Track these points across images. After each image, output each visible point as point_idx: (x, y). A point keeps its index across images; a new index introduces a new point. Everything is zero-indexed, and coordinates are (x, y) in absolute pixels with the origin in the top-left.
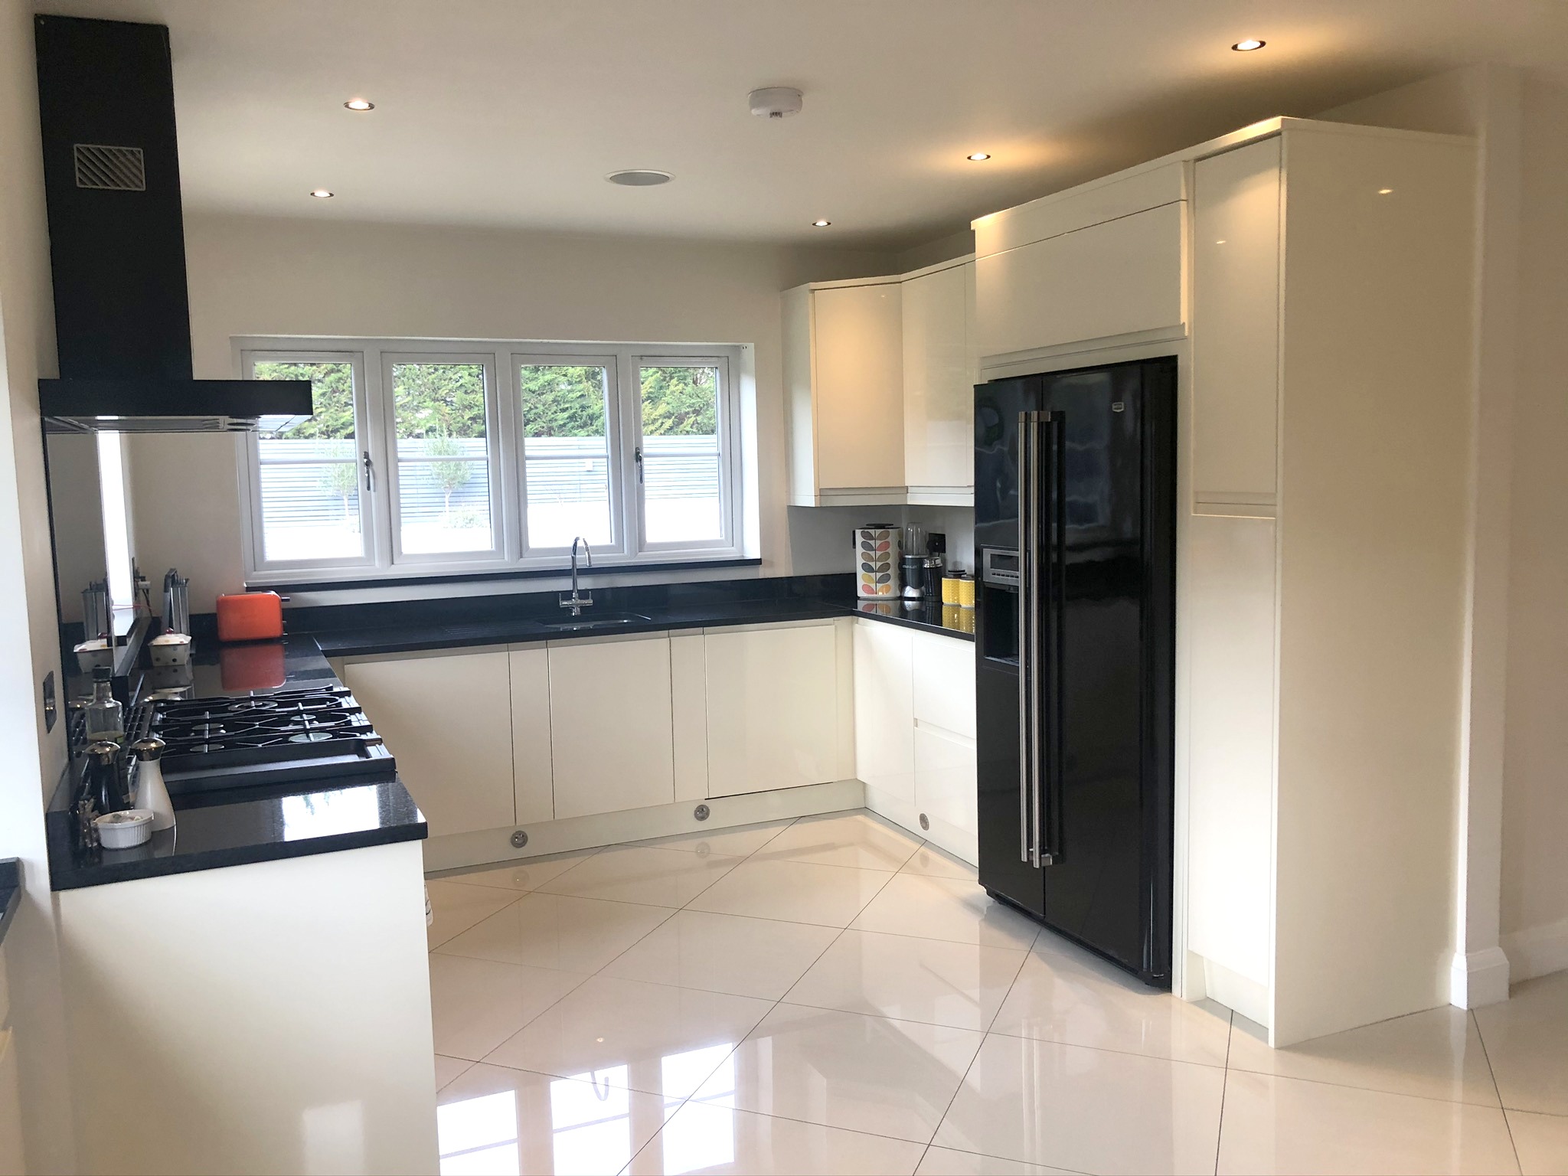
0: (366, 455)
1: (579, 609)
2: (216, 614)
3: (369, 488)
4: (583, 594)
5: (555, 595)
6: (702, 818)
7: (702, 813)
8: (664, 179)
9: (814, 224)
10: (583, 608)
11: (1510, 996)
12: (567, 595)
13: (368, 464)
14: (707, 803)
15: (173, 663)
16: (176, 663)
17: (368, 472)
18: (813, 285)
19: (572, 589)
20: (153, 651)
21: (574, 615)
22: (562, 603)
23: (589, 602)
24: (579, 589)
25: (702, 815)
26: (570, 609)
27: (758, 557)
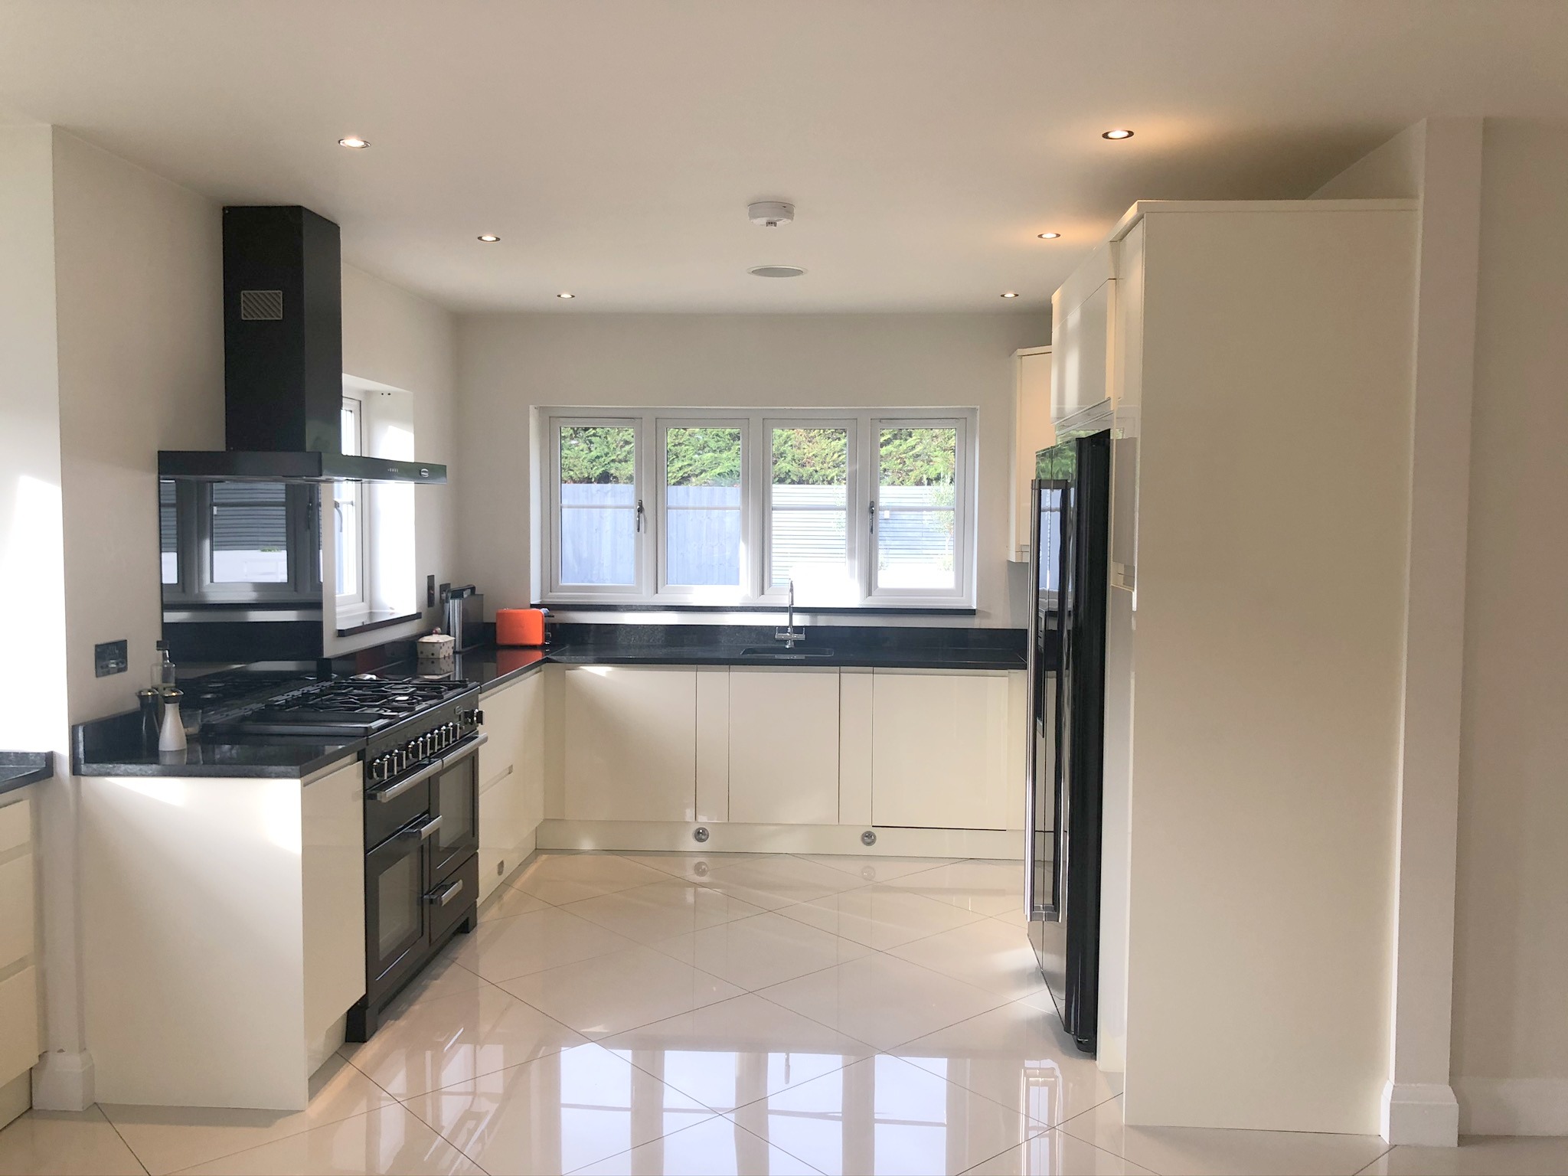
0: (641, 504)
1: (793, 643)
2: (495, 623)
3: (639, 530)
4: (798, 630)
5: (772, 628)
6: (869, 844)
7: (868, 838)
8: (799, 272)
9: (1003, 296)
10: (796, 642)
11: (1459, 1145)
12: (783, 629)
13: (640, 510)
14: (874, 830)
15: (432, 657)
16: (435, 657)
17: (639, 517)
18: (1020, 352)
19: (788, 625)
20: (418, 645)
21: (788, 647)
22: (778, 636)
23: (802, 637)
24: (794, 625)
25: (869, 841)
26: (785, 641)
27: (975, 608)
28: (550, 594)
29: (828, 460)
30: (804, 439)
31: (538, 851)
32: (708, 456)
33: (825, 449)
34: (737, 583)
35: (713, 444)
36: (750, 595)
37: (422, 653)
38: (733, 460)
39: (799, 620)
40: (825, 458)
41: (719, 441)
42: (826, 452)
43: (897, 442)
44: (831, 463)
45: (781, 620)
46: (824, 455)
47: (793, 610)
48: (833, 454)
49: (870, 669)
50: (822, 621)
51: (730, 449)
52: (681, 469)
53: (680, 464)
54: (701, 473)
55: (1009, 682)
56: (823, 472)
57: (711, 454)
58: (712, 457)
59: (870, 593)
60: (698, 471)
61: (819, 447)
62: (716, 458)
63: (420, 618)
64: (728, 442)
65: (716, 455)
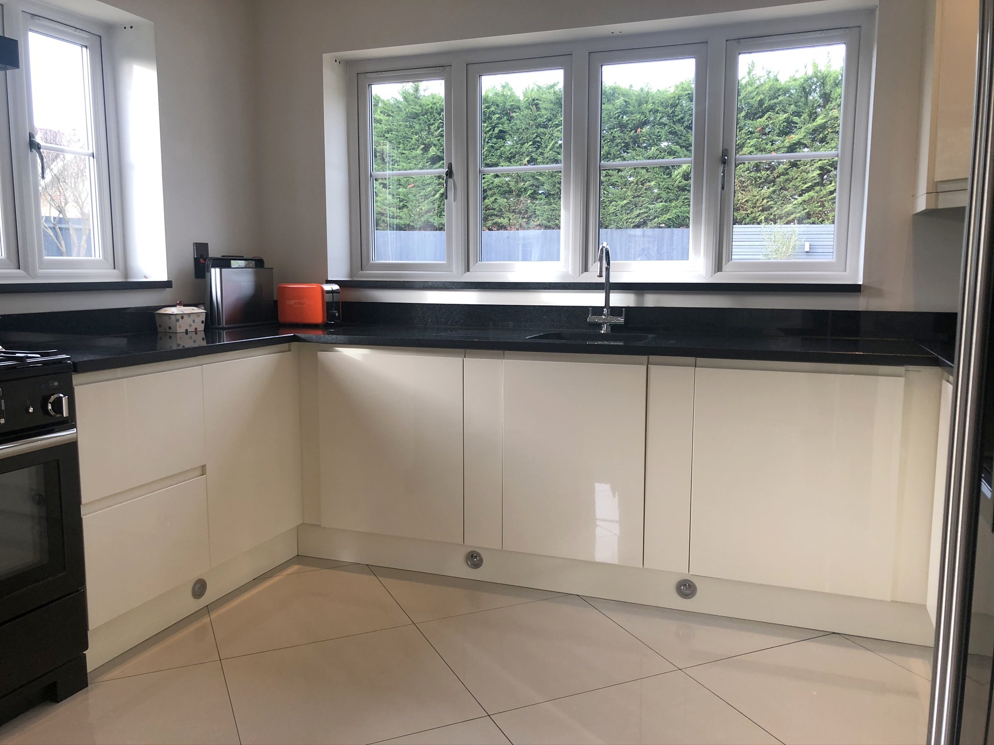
0: (450, 168)
1: (609, 328)
4: (616, 311)
5: (584, 310)
6: (687, 597)
7: (686, 589)
10: (614, 327)
12: (597, 310)
13: (449, 174)
15: (169, 331)
16: (172, 331)
19: (603, 305)
20: (157, 318)
21: (603, 332)
22: (591, 318)
23: (621, 320)
24: (611, 305)
25: (687, 592)
26: (599, 326)
27: (861, 283)
28: (361, 272)
29: (758, 204)
30: (739, 188)
31: (299, 559)
32: (659, 205)
33: (756, 196)
34: (558, 259)
35: (664, 195)
36: (570, 272)
37: (160, 326)
38: (680, 208)
39: (618, 300)
40: (756, 204)
41: (669, 193)
42: (757, 198)
43: (817, 188)
44: (761, 208)
45: (596, 299)
46: (754, 201)
47: (609, 287)
48: (763, 200)
49: (691, 360)
50: (651, 301)
51: (677, 199)
52: (638, 215)
53: (638, 212)
54: (655, 218)
55: (905, 385)
56: (753, 215)
57: (663, 203)
58: (663, 205)
59: (719, 268)
60: (652, 217)
61: (751, 194)
62: (666, 206)
63: (171, 287)
64: (677, 193)
65: (667, 204)
